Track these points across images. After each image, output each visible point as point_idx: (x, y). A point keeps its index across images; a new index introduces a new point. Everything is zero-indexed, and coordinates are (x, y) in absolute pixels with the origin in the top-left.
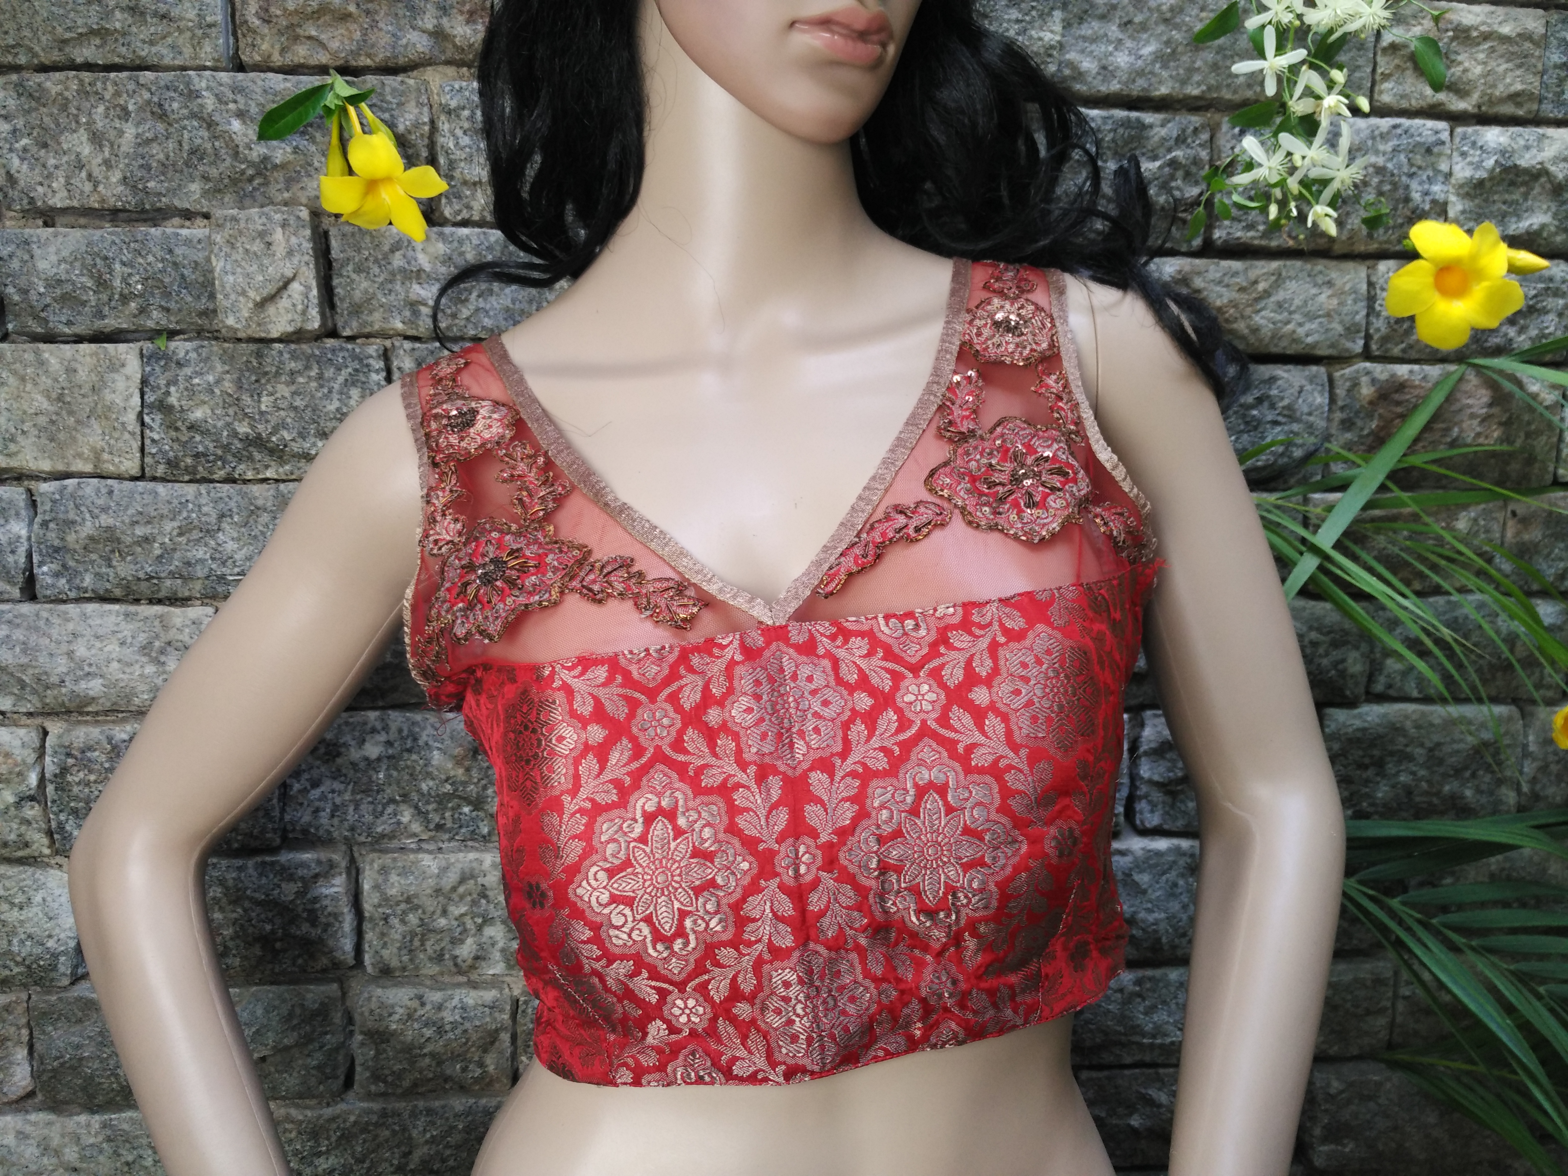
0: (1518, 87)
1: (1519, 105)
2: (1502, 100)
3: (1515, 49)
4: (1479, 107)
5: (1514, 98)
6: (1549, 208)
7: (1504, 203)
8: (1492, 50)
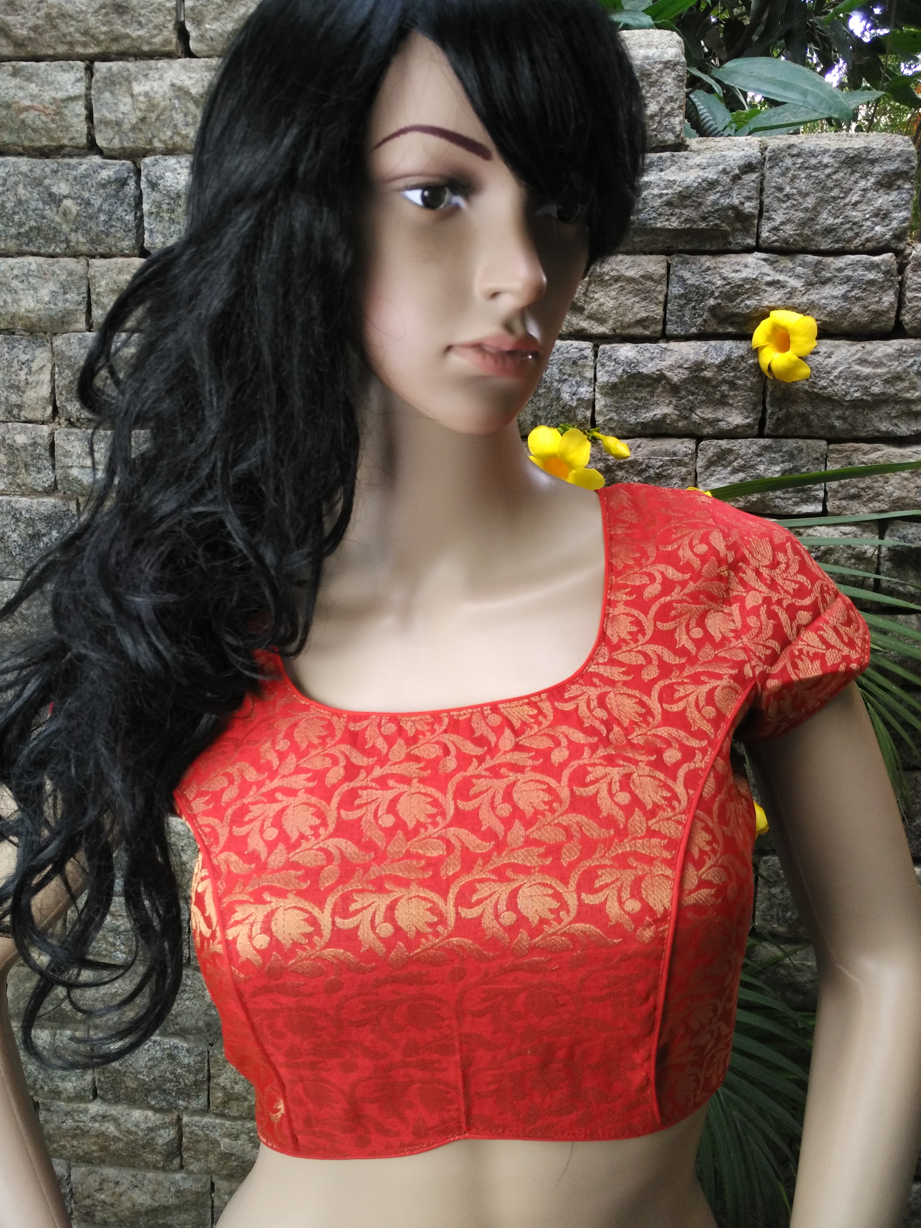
0: (644, 314)
1: (645, 328)
2: (630, 325)
3: (640, 287)
4: (614, 330)
5: (641, 322)
6: (670, 403)
7: (636, 399)
8: (623, 288)
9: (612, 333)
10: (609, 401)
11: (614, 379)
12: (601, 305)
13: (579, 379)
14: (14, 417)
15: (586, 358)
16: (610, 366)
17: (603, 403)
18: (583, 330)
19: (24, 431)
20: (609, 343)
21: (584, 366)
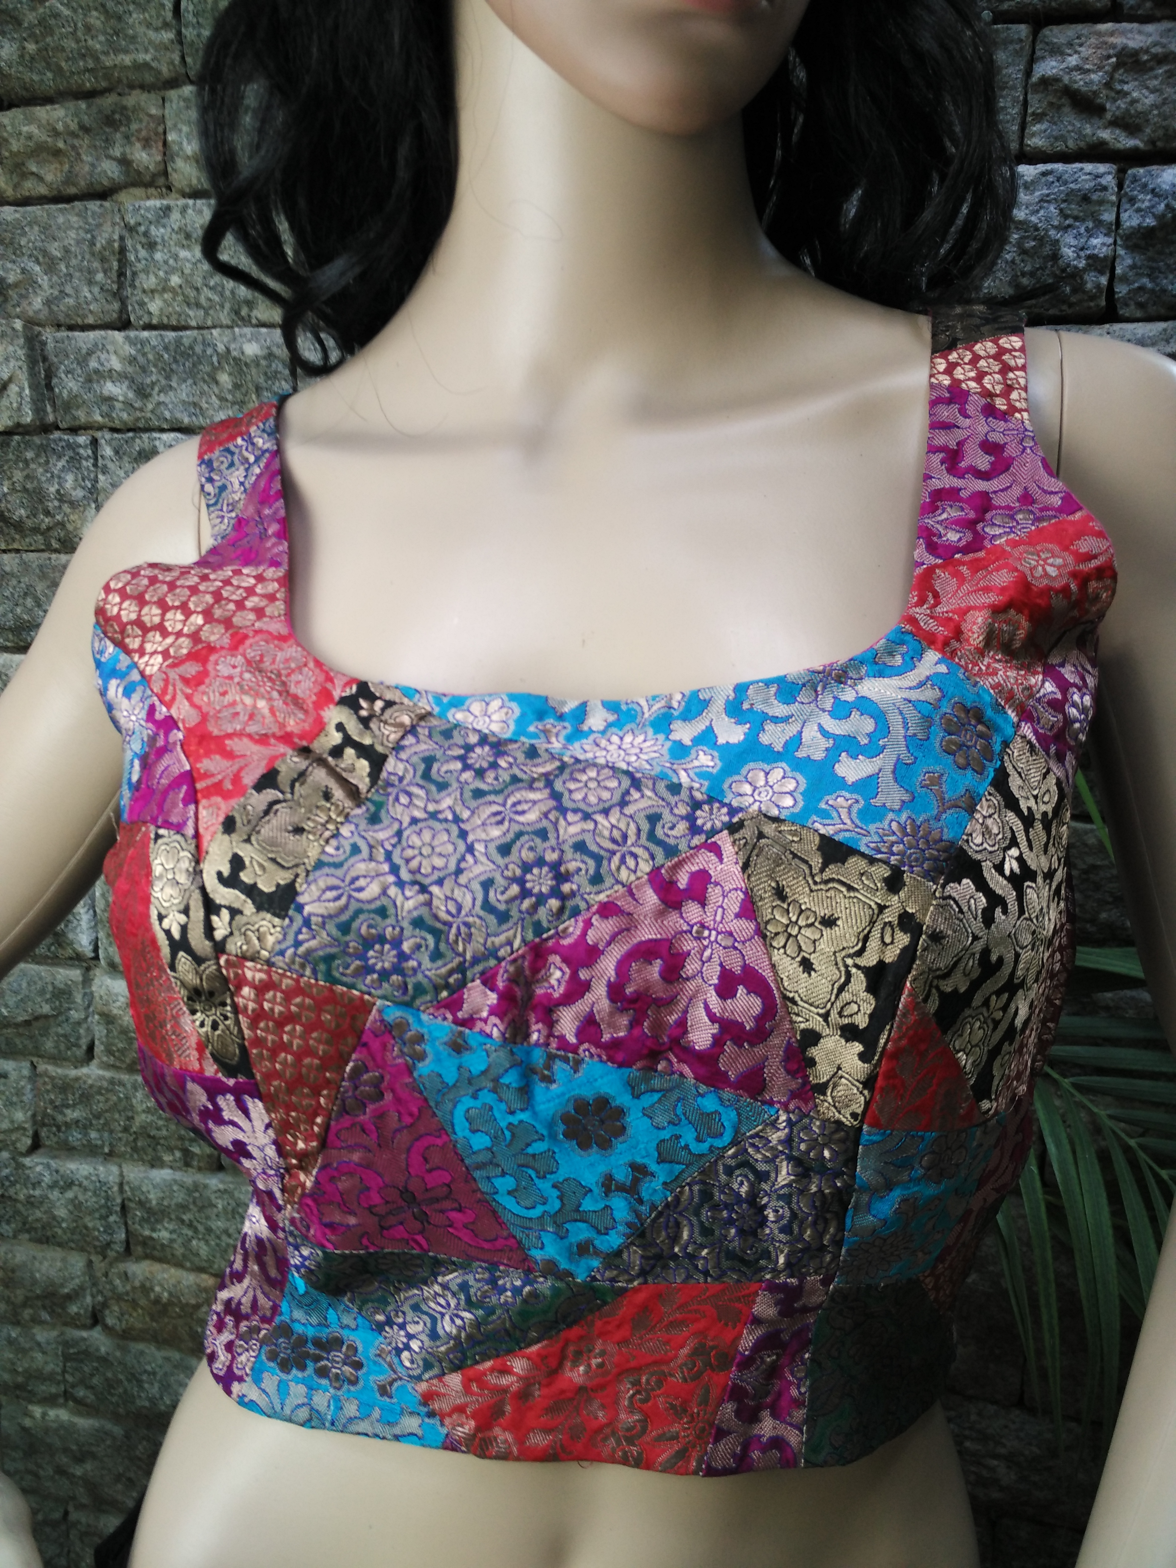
9: (1149, 147)
10: (1139, 259)
11: (1150, 221)
12: (1134, 101)
13: (1091, 225)
14: (242, 319)
15: (1105, 188)
16: (1145, 200)
17: (1129, 261)
18: (1103, 143)
19: (255, 338)
20: (1143, 165)
21: (1101, 202)
